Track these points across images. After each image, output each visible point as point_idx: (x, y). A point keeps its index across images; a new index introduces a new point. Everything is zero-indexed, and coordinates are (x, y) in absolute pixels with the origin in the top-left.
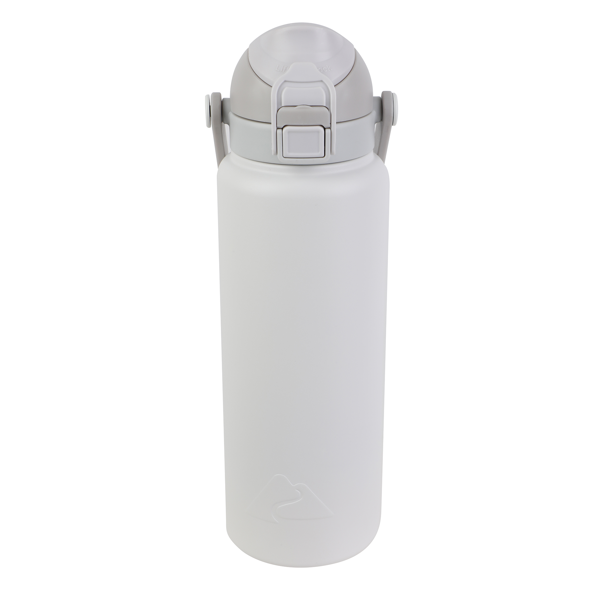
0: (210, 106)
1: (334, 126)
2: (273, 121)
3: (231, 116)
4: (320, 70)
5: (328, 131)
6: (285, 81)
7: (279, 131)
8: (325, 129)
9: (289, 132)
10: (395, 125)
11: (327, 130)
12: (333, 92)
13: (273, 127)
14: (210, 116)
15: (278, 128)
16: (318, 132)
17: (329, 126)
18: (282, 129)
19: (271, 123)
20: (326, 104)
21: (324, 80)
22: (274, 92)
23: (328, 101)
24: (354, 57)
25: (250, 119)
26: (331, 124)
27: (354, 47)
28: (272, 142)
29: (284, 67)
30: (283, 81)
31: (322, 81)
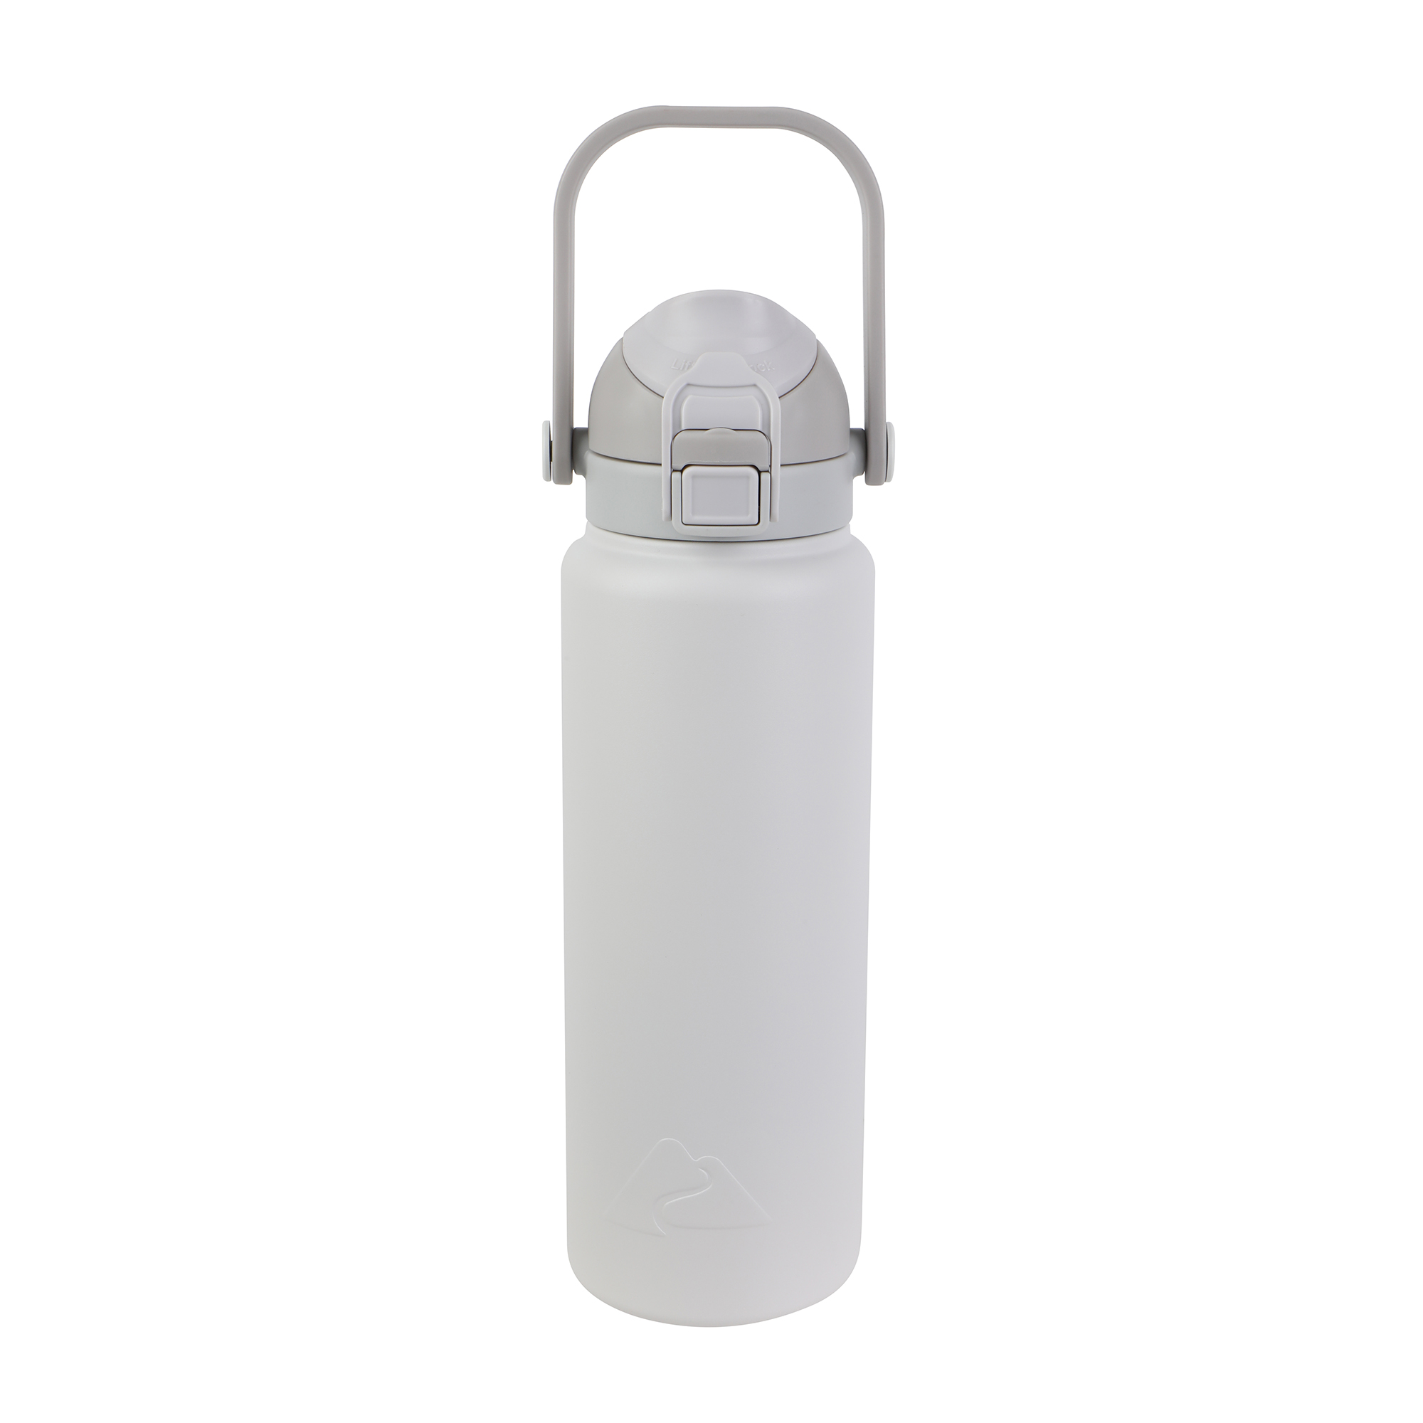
0: (551, 443)
1: (777, 470)
2: (665, 460)
3: (590, 460)
4: (753, 368)
5: (765, 476)
6: (688, 385)
7: (676, 475)
8: (759, 473)
9: (694, 477)
10: (889, 481)
11: (763, 475)
12: (776, 407)
13: (664, 470)
14: (551, 460)
15: (674, 471)
16: (748, 477)
17: (767, 467)
18: (682, 471)
19: (661, 465)
20: (763, 426)
21: (759, 385)
22: (666, 406)
23: (767, 422)
24: (816, 352)
25: (623, 458)
26: (770, 466)
27: (817, 338)
28: (663, 496)
29: (686, 362)
30: (685, 384)
31: (755, 385)
